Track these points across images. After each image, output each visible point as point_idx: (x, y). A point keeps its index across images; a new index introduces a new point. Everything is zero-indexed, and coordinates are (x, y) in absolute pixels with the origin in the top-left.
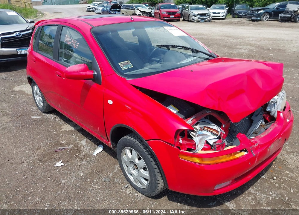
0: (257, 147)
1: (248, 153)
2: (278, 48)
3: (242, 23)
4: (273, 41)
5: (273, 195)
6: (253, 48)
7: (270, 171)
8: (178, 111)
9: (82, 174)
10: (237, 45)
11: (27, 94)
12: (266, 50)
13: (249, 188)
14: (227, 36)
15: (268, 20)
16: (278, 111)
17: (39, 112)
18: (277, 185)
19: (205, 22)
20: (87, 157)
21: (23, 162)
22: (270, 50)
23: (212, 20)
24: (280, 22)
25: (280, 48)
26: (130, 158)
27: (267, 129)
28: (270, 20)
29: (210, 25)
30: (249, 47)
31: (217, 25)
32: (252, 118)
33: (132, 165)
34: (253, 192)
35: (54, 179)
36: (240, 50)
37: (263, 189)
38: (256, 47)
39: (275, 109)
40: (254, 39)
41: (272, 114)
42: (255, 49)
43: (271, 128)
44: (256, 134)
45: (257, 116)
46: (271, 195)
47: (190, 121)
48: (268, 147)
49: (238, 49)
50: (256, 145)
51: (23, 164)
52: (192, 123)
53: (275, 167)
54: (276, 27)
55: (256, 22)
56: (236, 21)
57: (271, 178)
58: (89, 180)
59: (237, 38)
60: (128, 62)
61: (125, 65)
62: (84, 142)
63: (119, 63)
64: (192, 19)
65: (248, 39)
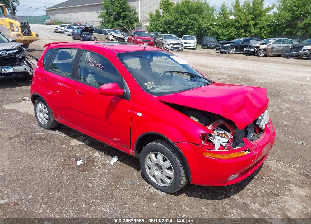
0: (256, 149)
1: (251, 152)
2: (247, 78)
3: (212, 54)
4: (242, 72)
5: (265, 189)
6: (227, 77)
7: (260, 172)
8: (198, 120)
9: (105, 180)
10: (212, 74)
11: (21, 112)
12: (238, 79)
13: (246, 186)
14: (201, 66)
15: (234, 53)
16: (265, 124)
17: (41, 129)
18: (266, 182)
19: (178, 51)
20: (105, 166)
21: (45, 172)
22: (241, 79)
23: (184, 50)
24: (244, 55)
25: (250, 78)
26: (156, 161)
27: (259, 137)
28: (236, 53)
29: (183, 54)
30: (222, 76)
31: (190, 55)
32: (247, 129)
33: (156, 168)
34: (250, 188)
35: (80, 184)
36: (215, 79)
37: (257, 185)
38: (229, 76)
39: (263, 123)
40: (226, 69)
41: (260, 127)
42: (228, 78)
43: (262, 136)
44: (252, 140)
45: (250, 128)
46: (263, 189)
47: (210, 127)
48: (263, 149)
49: (213, 77)
50: (255, 147)
51: (45, 173)
52: (212, 129)
53: (263, 170)
54: (243, 60)
55: (224, 54)
56: (206, 51)
57: (261, 178)
58: (113, 184)
59: (210, 68)
60: (151, 83)
61: (149, 85)
62: (97, 154)
63: (145, 84)
64: (166, 48)
65: (221, 69)
